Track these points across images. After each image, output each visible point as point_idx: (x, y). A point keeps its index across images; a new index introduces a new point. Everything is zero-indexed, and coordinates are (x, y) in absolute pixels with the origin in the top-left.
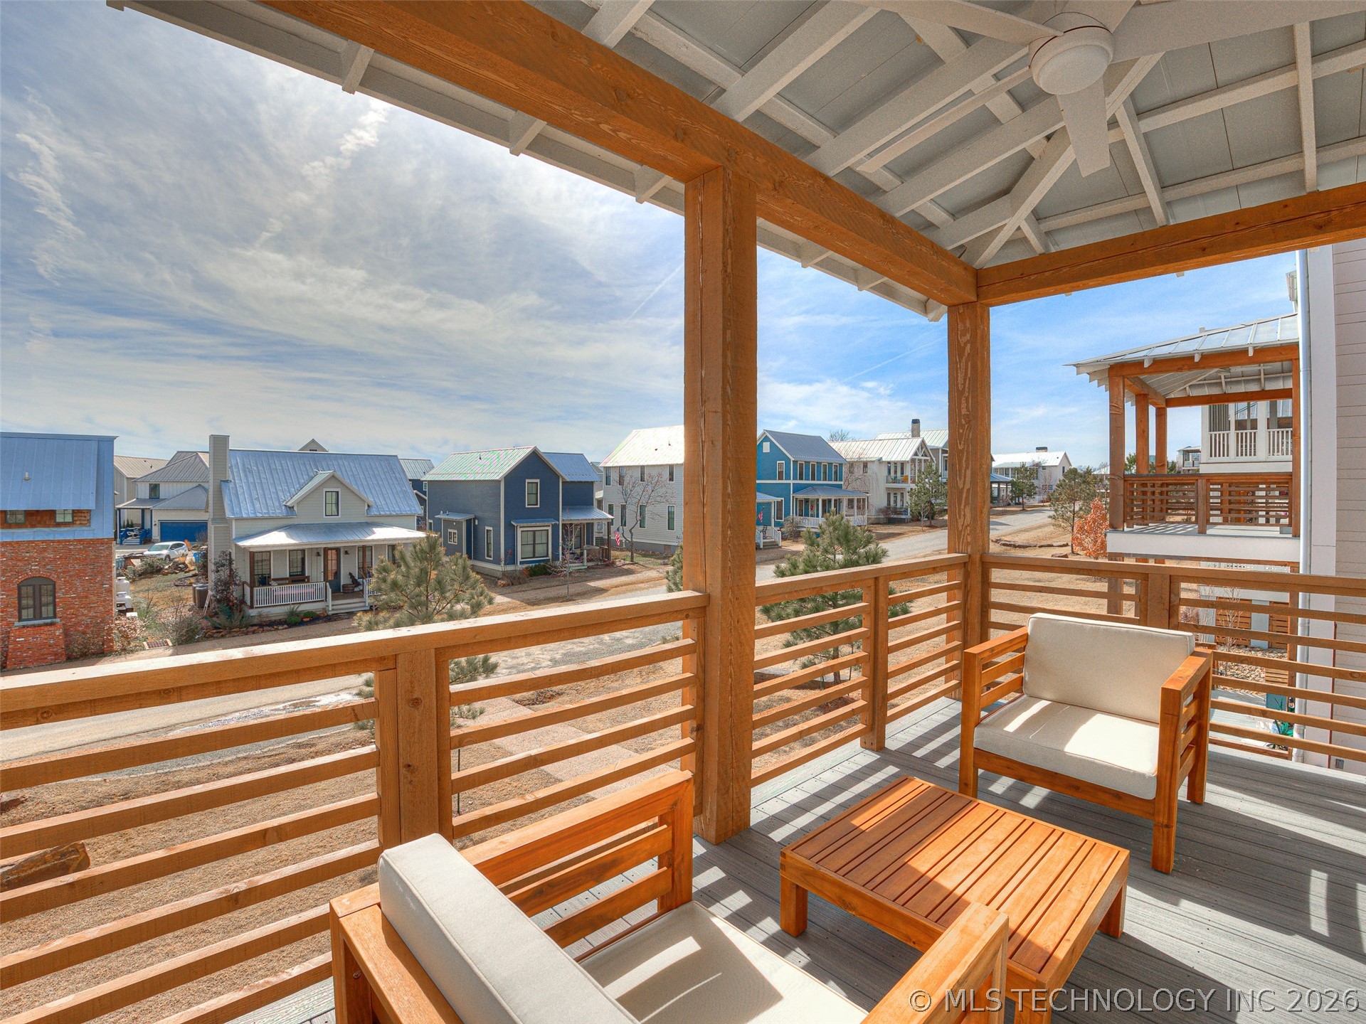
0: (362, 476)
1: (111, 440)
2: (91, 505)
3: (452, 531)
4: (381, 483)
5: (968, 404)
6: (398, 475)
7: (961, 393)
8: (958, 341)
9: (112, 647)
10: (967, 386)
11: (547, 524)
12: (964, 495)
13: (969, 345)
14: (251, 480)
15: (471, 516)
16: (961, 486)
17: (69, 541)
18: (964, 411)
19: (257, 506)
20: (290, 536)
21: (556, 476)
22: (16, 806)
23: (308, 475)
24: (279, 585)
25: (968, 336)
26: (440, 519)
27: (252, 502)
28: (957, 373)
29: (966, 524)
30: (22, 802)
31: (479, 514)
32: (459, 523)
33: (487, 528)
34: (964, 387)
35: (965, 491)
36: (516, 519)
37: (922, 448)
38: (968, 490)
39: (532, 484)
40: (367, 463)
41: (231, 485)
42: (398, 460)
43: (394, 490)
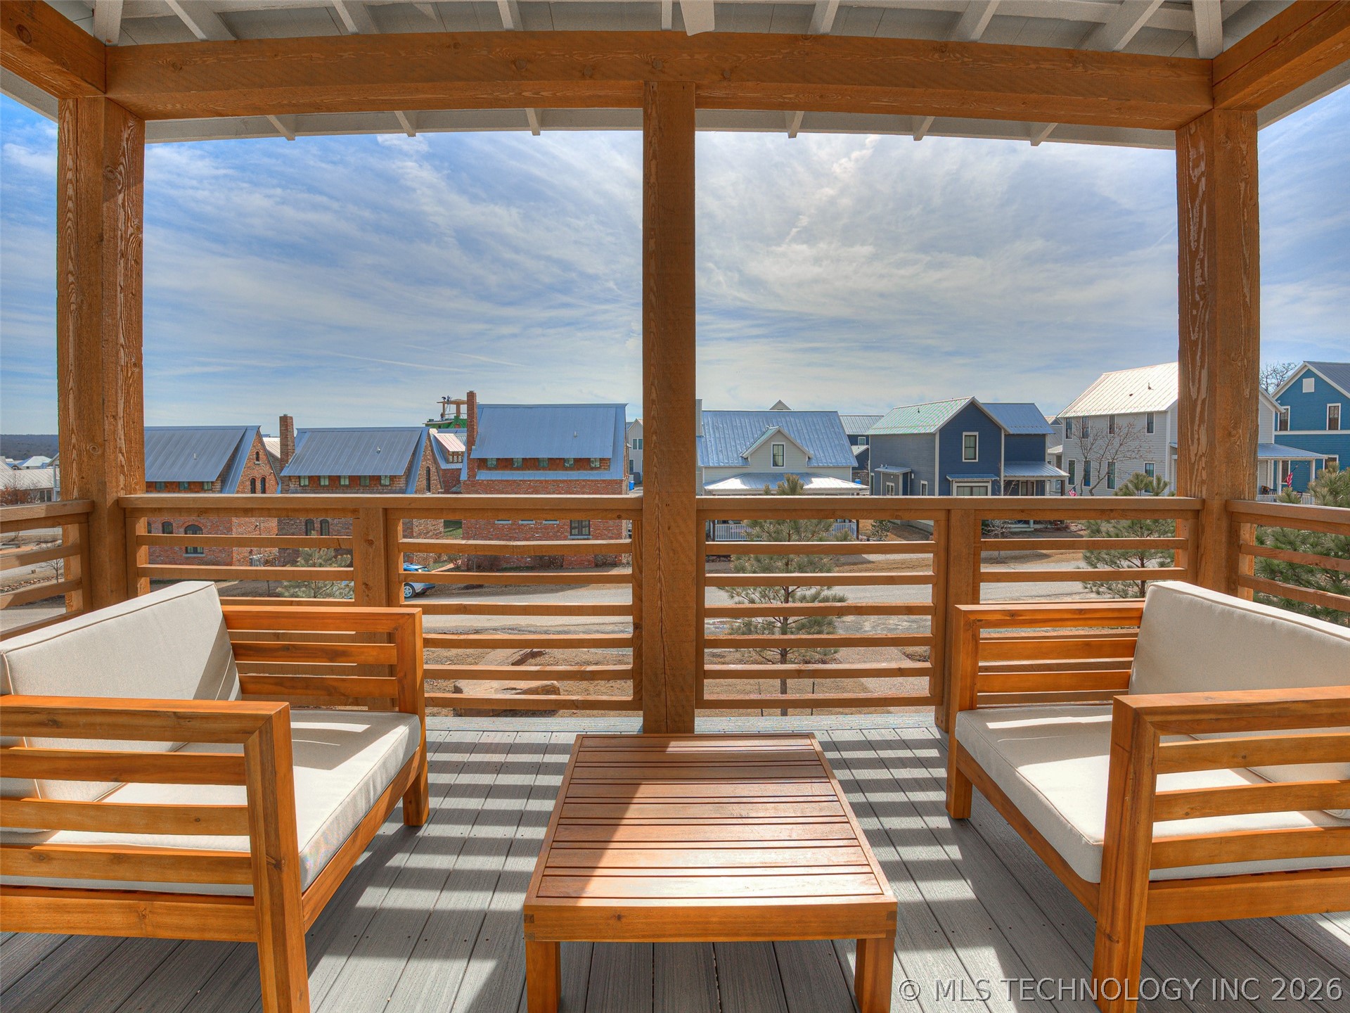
0: (805, 431)
1: (623, 406)
2: (609, 455)
3: (891, 484)
4: (821, 437)
5: (1203, 270)
6: (837, 430)
7: (1194, 254)
8: (1190, 176)
9: (621, 560)
10: (1202, 243)
11: (985, 479)
12: (1198, 409)
13: (1203, 179)
14: (717, 435)
15: (907, 470)
16: (1194, 396)
17: (597, 481)
18: (1198, 282)
19: (721, 457)
20: (744, 483)
21: (997, 428)
22: (540, 656)
23: (761, 430)
24: (735, 523)
25: (1203, 166)
26: (880, 472)
27: (717, 454)
28: (1189, 225)
29: (1200, 453)
30: (544, 654)
31: (915, 468)
32: (896, 476)
33: (922, 482)
34: (1198, 246)
35: (1199, 402)
36: (951, 473)
38: (1204, 401)
39: (969, 437)
40: (810, 419)
41: (703, 440)
42: (838, 417)
43: (833, 444)
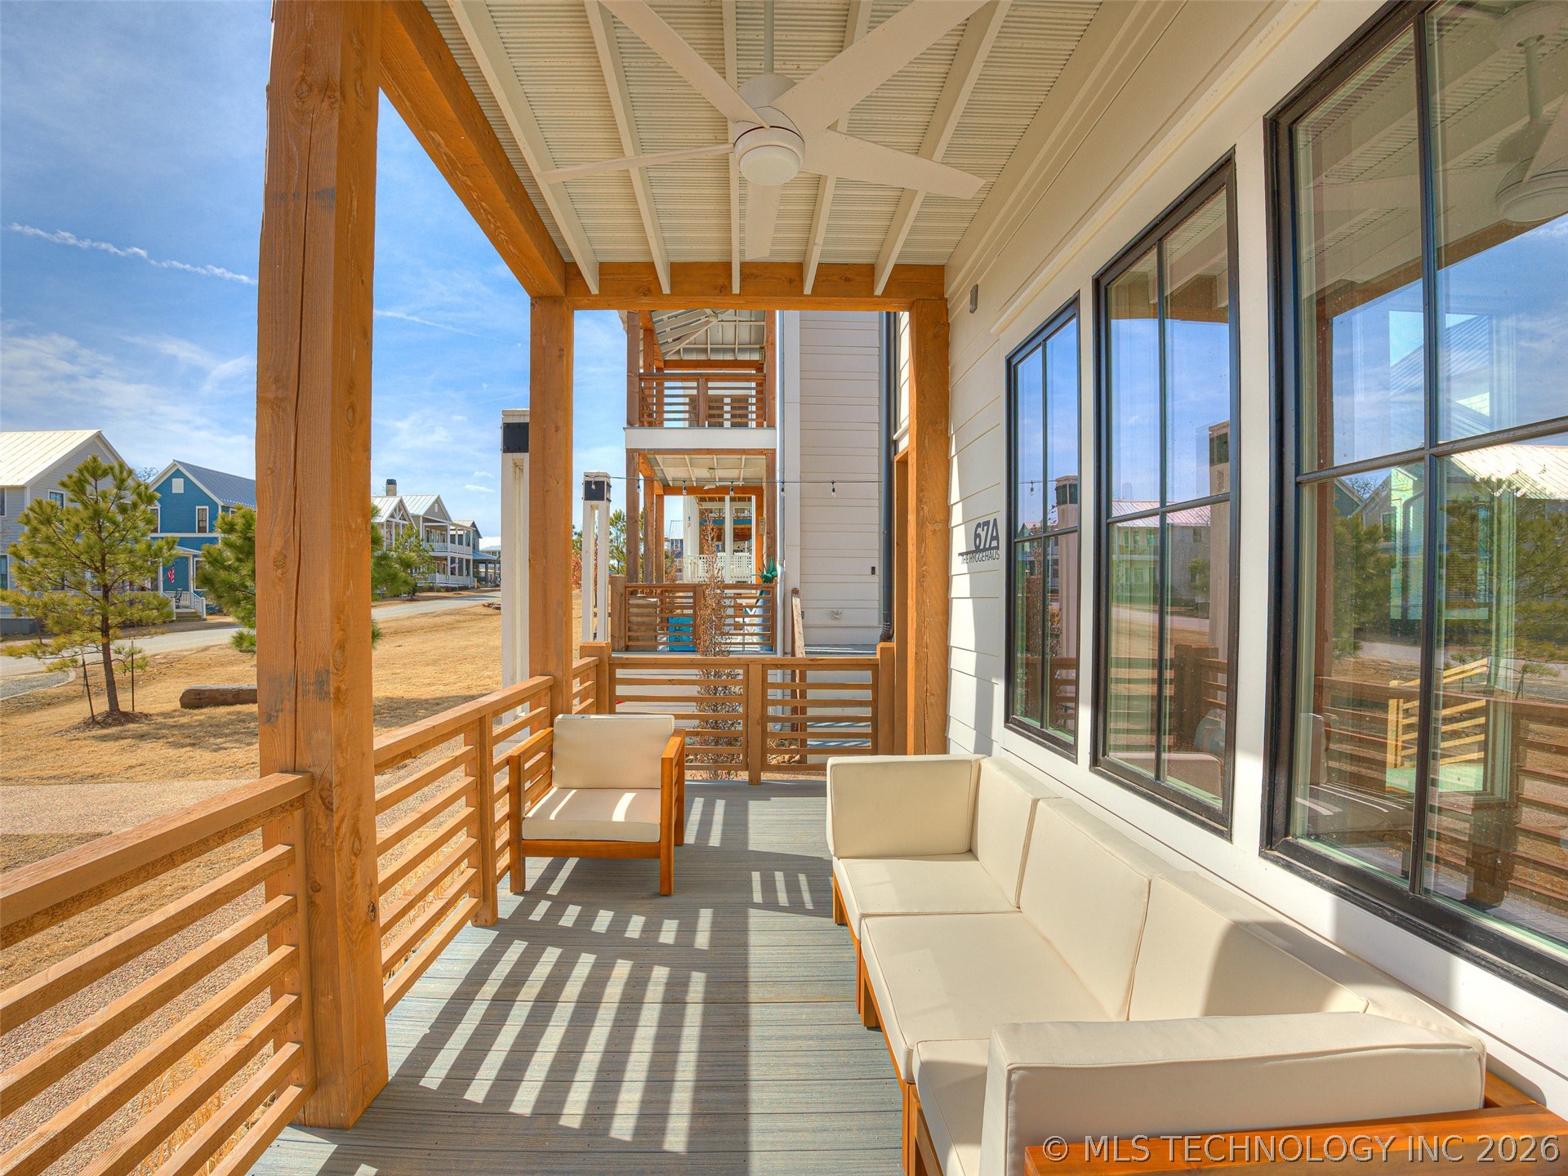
37: (400, 510)
